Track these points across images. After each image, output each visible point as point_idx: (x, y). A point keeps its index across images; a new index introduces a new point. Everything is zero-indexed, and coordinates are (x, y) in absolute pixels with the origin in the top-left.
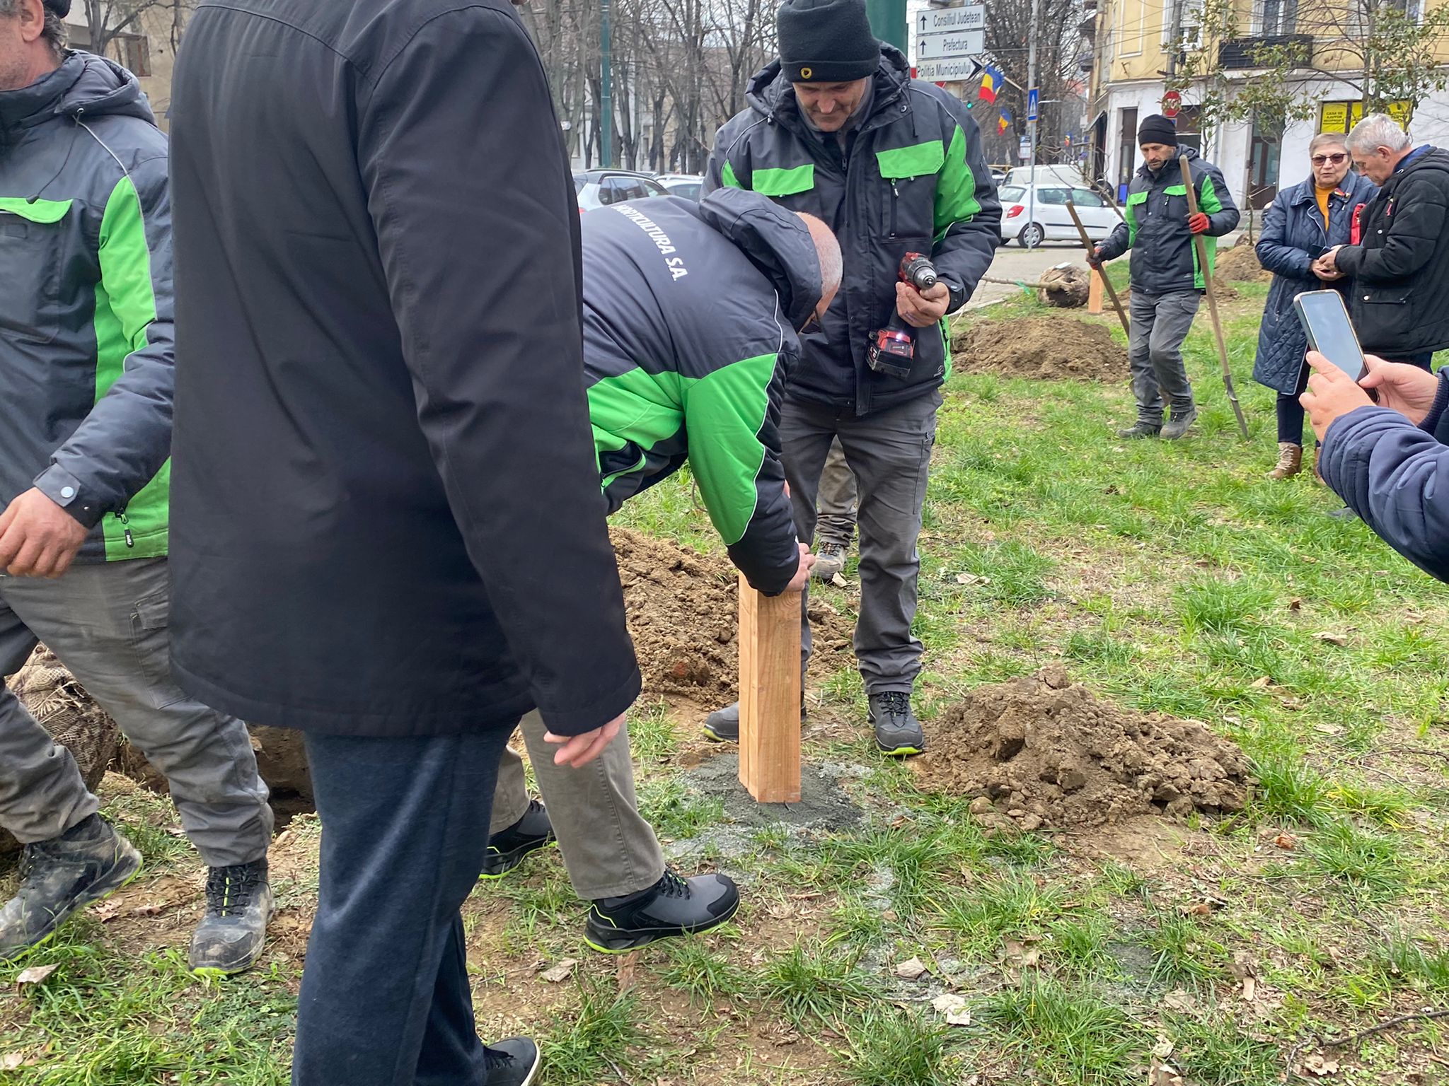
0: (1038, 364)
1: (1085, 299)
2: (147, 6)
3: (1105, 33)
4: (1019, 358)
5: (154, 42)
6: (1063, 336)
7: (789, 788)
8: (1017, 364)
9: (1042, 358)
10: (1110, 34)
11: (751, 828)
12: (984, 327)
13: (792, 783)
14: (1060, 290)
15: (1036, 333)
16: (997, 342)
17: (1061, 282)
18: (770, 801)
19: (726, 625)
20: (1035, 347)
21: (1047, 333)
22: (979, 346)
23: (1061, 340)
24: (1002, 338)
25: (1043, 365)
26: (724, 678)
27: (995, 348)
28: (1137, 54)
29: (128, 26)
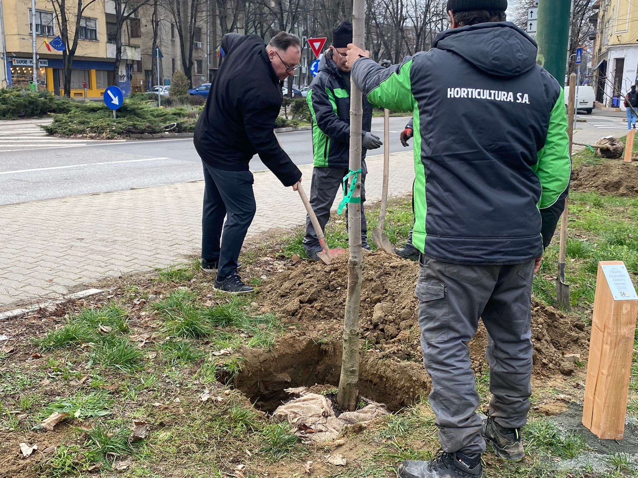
0: (618, 188)
1: (621, 155)
2: (143, 4)
3: (606, 20)
4: (607, 185)
5: (143, 21)
6: (630, 174)
7: (617, 432)
8: (606, 187)
9: (619, 185)
10: (608, 22)
11: (605, 455)
12: (584, 167)
13: (620, 429)
14: (608, 150)
15: (615, 172)
16: (594, 176)
17: (608, 145)
18: (606, 438)
19: (540, 330)
20: (616, 179)
21: (621, 172)
22: (584, 177)
23: (629, 176)
24: (597, 174)
25: (621, 189)
26: (545, 361)
27: (593, 179)
28: (625, 31)
29: (133, 14)
